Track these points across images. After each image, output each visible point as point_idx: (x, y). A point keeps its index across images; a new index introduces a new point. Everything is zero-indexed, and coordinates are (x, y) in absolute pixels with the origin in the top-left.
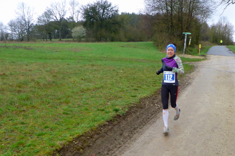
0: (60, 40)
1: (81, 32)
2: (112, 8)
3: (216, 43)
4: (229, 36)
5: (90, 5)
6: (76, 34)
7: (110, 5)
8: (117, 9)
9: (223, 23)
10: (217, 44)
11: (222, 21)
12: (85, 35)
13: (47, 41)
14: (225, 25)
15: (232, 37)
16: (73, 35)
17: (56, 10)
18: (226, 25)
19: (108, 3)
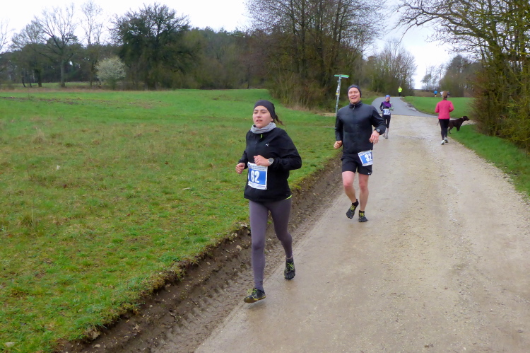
0: (63, 86)
1: (116, 69)
2: (176, 22)
3: (380, 91)
4: (405, 77)
5: (133, 15)
6: (107, 73)
7: (172, 16)
8: (186, 23)
9: (393, 52)
10: (383, 93)
11: (392, 47)
12: (124, 75)
13: (31, 86)
14: (397, 55)
15: (411, 80)
16: (100, 75)
17: (53, 23)
18: (400, 57)
19: (169, 12)
